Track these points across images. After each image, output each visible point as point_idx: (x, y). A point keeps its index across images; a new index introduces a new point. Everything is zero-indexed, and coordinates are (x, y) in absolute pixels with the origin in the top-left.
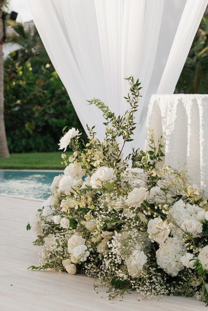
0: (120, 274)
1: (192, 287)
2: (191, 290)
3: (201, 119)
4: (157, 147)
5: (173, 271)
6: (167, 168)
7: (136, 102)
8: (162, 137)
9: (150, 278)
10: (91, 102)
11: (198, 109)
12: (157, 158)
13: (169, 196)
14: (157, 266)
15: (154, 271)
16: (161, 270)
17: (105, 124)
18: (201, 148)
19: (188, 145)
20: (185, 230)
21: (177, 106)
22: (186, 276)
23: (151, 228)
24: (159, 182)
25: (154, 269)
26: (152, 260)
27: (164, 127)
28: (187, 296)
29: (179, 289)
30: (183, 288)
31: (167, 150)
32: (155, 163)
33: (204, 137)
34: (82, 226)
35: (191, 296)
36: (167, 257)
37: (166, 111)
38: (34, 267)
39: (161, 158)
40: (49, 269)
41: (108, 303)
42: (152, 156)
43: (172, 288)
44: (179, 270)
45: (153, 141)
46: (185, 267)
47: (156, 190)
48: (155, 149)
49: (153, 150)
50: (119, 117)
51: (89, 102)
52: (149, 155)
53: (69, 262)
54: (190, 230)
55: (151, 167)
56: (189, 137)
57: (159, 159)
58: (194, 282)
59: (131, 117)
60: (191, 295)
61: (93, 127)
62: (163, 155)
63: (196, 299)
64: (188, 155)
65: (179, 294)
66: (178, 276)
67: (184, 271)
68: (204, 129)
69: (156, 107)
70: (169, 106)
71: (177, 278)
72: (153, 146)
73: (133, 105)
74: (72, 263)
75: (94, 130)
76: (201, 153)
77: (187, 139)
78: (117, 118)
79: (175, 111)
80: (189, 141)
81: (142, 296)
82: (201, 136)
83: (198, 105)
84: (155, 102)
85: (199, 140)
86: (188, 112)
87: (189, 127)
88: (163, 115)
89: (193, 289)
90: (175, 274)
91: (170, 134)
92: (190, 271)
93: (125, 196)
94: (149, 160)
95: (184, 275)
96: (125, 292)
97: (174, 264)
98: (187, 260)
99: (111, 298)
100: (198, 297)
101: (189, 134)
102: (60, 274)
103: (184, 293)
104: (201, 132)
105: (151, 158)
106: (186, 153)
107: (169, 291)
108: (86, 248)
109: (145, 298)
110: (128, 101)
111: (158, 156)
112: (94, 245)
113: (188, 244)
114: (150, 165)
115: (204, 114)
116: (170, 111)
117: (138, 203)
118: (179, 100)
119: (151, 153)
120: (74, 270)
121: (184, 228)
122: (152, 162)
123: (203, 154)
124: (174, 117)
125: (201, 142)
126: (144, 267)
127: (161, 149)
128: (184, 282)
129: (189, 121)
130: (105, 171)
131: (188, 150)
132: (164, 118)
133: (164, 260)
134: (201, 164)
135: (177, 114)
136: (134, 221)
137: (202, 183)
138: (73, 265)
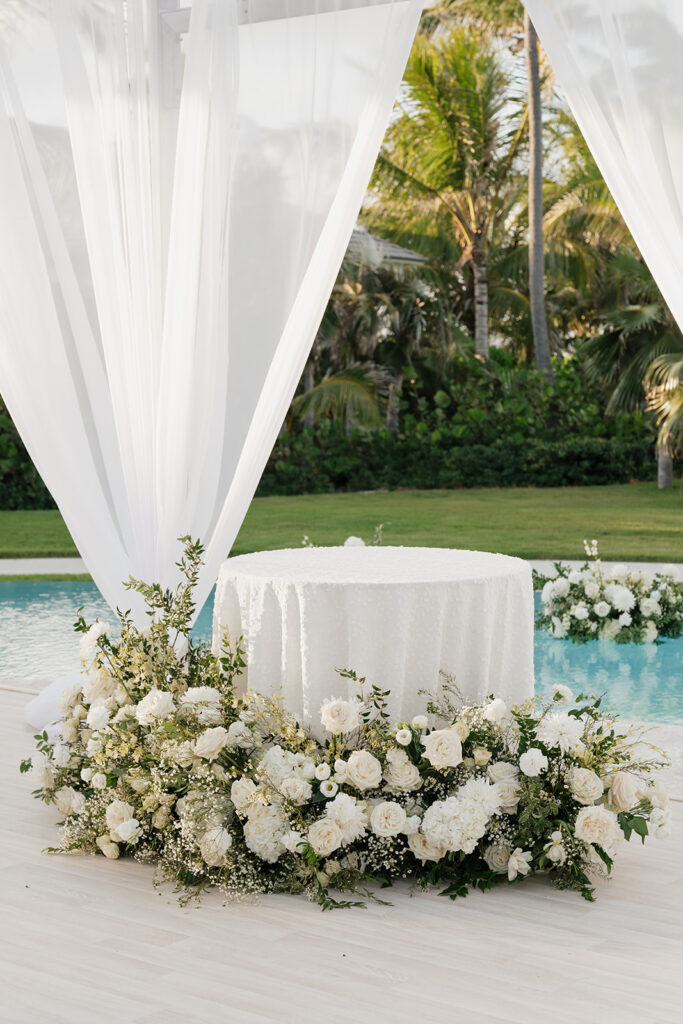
0: (196, 868)
1: (298, 878)
2: (298, 883)
3: (302, 615)
4: (235, 653)
5: (270, 855)
6: (255, 696)
7: (195, 573)
8: (241, 638)
9: (238, 869)
10: (128, 586)
11: (297, 601)
12: (235, 669)
13: (258, 735)
14: (247, 849)
15: (244, 858)
16: (252, 856)
17: (149, 613)
18: (304, 659)
19: (284, 653)
20: (287, 796)
21: (265, 594)
22: (290, 862)
23: (236, 793)
24: (242, 715)
25: (244, 855)
26: (239, 840)
27: (244, 623)
28: (293, 893)
29: (280, 883)
30: (286, 881)
31: (250, 659)
32: (231, 677)
33: (307, 643)
34: (126, 785)
35: (298, 894)
36: (261, 836)
37: (248, 599)
38: (51, 849)
39: (240, 669)
40: (75, 850)
41: (180, 912)
42: (227, 665)
43: (271, 882)
44: (279, 854)
45: (227, 644)
46: (288, 851)
47: (237, 727)
48: (231, 655)
49: (227, 656)
50: (168, 592)
51: (126, 585)
52: (221, 664)
53: (107, 840)
54: (293, 796)
55: (226, 682)
56: (284, 642)
57: (238, 671)
58: (302, 871)
59: (187, 595)
60: (298, 892)
61: (128, 612)
62: (243, 665)
63: (306, 899)
64: (284, 668)
65: (281, 891)
66: (277, 863)
67: (286, 856)
68: (307, 632)
69: (231, 588)
70: (253, 593)
71: (277, 866)
72: (227, 649)
73: (190, 576)
74: (112, 842)
75: (129, 617)
76: (303, 666)
77: (281, 643)
78: (164, 592)
79: (262, 602)
80: (284, 647)
81: (228, 898)
82: (302, 642)
83: (296, 594)
84: (229, 582)
85: (300, 647)
86: (283, 605)
87: (284, 626)
88: (242, 604)
89: (302, 883)
90: (273, 860)
91: (255, 635)
92: (296, 856)
93: (193, 741)
94: (222, 671)
95: (287, 861)
96: (202, 891)
97: (272, 846)
98: (291, 841)
99: (183, 903)
100: (310, 895)
101: (284, 637)
102: (93, 858)
103: (288, 889)
104: (303, 635)
105: (226, 669)
106: (281, 664)
107: (267, 886)
108: (137, 824)
109: (232, 901)
110: (182, 570)
111: (235, 665)
112: (149, 817)
113: (293, 822)
114: (224, 679)
115: (306, 608)
116: (254, 600)
117: (213, 752)
118: (267, 584)
119: (225, 660)
120: (116, 854)
121: (285, 793)
122: (226, 675)
123: (307, 669)
124: (261, 610)
125: (302, 650)
126: (228, 853)
127: (241, 656)
128: (288, 872)
129: (284, 617)
130: (158, 698)
131: (284, 660)
132: (244, 609)
133: (257, 841)
134: (304, 683)
135: (264, 606)
136: (212, 786)
137: (306, 712)
138: (113, 845)
